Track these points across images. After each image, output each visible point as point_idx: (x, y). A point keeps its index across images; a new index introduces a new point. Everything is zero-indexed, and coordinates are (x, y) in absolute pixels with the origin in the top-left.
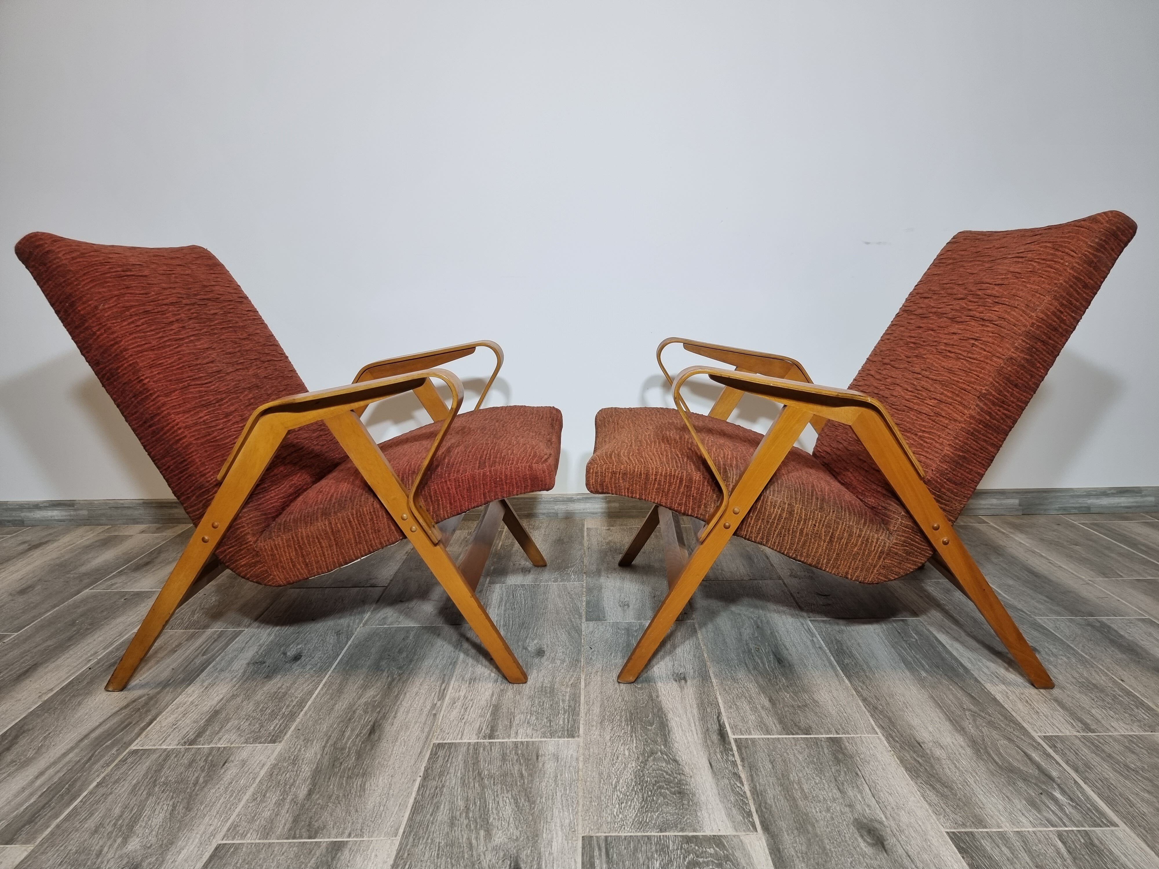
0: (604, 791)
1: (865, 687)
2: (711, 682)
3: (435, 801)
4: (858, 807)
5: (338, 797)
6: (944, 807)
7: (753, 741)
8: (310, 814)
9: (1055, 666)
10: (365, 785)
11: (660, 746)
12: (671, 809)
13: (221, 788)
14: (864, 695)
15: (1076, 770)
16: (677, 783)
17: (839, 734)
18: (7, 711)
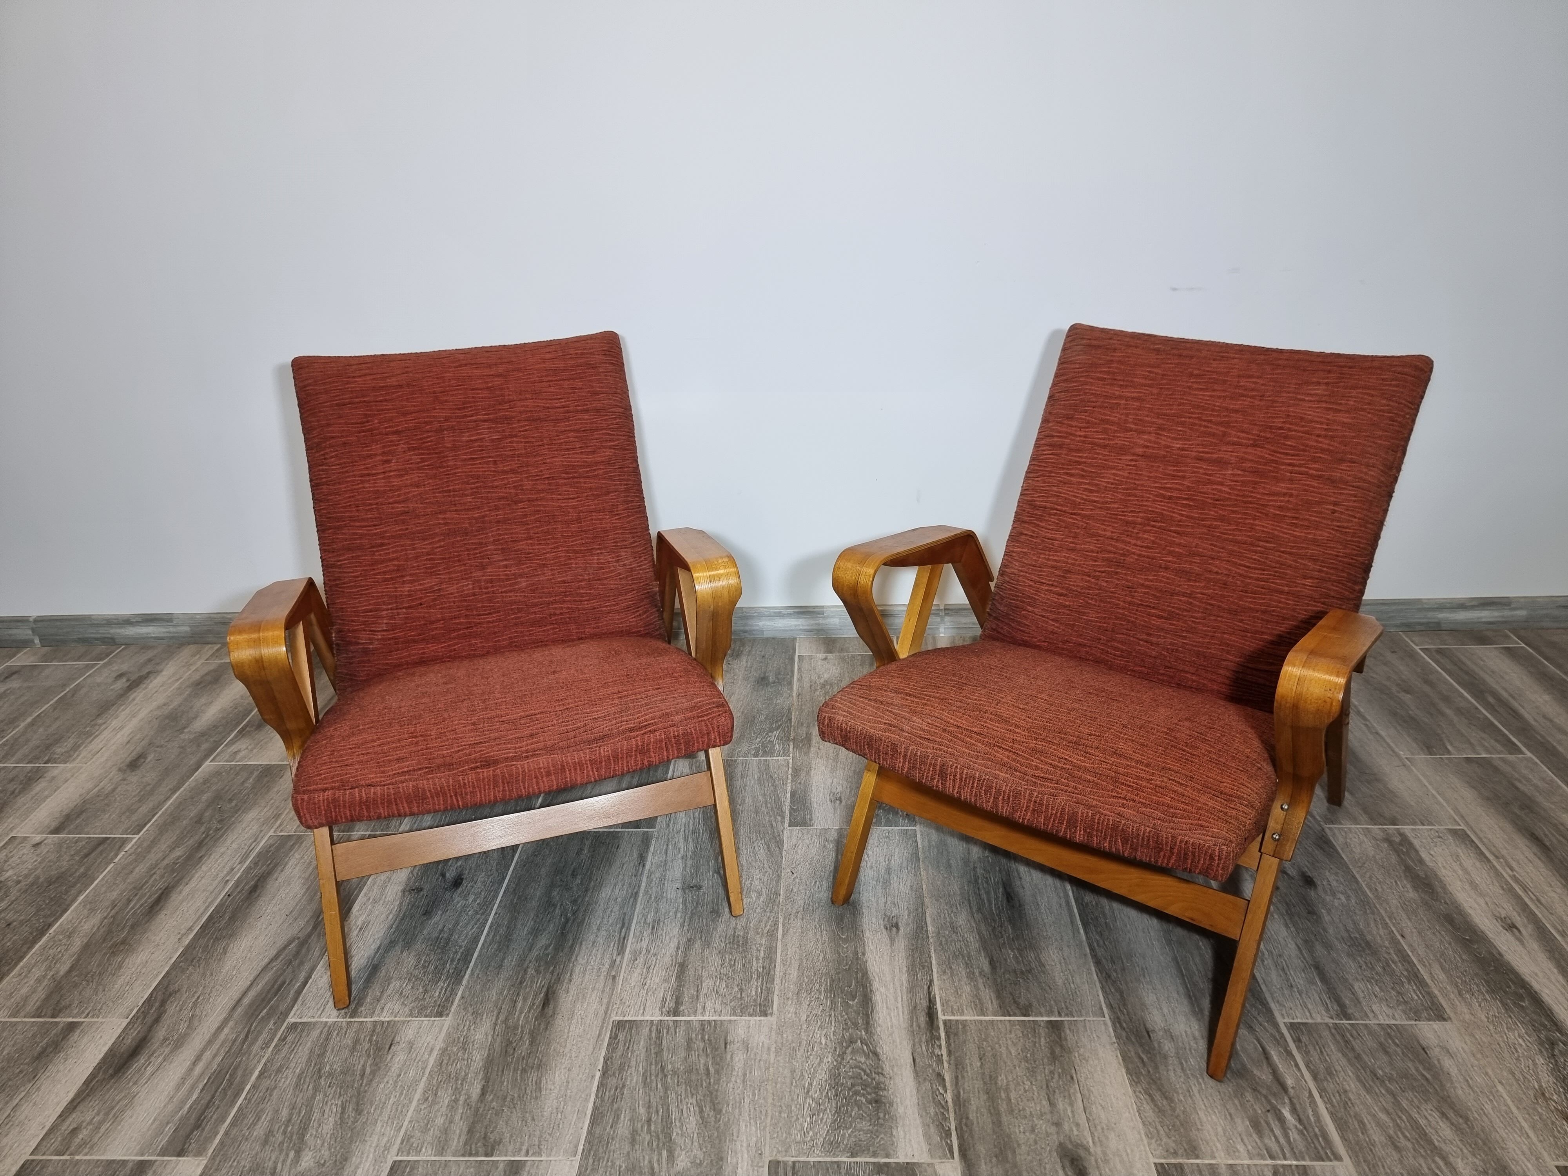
0: (795, 1097)
1: (1101, 943)
2: (927, 931)
3: (616, 1106)
4: (1066, 1127)
5: (512, 1100)
6: (1159, 1127)
7: (964, 1023)
8: (486, 1122)
9: (1329, 911)
10: (540, 1083)
11: (861, 1031)
12: (864, 1125)
13: (391, 1082)
14: (1099, 954)
15: (1315, 1077)
16: (875, 1088)
17: (1060, 1015)
18: (147, 962)
